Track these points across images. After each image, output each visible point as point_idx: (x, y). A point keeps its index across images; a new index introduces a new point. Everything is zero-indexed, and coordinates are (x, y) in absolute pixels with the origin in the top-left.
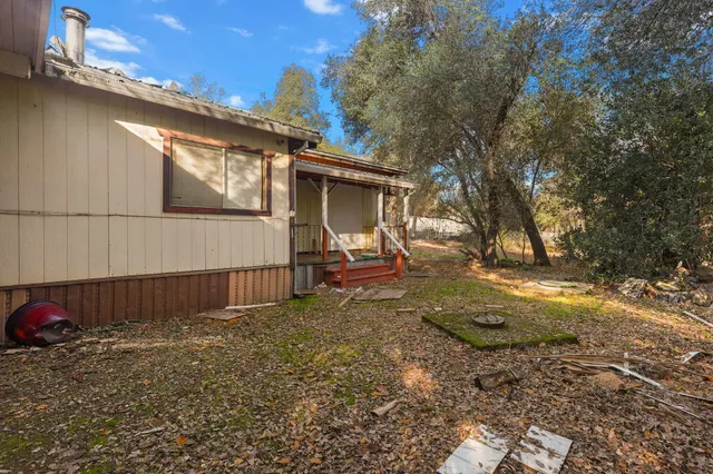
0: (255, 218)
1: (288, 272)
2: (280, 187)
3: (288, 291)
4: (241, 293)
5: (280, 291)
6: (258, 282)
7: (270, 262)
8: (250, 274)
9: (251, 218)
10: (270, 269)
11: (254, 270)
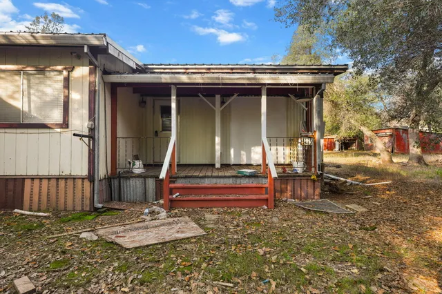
0: (51, 131)
1: (87, 183)
2: (79, 97)
3: (87, 202)
4: (36, 198)
5: (78, 201)
6: (53, 190)
7: (66, 172)
8: (45, 182)
9: (47, 131)
10: (66, 179)
11: (49, 179)
